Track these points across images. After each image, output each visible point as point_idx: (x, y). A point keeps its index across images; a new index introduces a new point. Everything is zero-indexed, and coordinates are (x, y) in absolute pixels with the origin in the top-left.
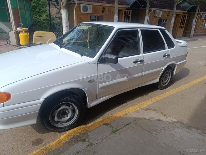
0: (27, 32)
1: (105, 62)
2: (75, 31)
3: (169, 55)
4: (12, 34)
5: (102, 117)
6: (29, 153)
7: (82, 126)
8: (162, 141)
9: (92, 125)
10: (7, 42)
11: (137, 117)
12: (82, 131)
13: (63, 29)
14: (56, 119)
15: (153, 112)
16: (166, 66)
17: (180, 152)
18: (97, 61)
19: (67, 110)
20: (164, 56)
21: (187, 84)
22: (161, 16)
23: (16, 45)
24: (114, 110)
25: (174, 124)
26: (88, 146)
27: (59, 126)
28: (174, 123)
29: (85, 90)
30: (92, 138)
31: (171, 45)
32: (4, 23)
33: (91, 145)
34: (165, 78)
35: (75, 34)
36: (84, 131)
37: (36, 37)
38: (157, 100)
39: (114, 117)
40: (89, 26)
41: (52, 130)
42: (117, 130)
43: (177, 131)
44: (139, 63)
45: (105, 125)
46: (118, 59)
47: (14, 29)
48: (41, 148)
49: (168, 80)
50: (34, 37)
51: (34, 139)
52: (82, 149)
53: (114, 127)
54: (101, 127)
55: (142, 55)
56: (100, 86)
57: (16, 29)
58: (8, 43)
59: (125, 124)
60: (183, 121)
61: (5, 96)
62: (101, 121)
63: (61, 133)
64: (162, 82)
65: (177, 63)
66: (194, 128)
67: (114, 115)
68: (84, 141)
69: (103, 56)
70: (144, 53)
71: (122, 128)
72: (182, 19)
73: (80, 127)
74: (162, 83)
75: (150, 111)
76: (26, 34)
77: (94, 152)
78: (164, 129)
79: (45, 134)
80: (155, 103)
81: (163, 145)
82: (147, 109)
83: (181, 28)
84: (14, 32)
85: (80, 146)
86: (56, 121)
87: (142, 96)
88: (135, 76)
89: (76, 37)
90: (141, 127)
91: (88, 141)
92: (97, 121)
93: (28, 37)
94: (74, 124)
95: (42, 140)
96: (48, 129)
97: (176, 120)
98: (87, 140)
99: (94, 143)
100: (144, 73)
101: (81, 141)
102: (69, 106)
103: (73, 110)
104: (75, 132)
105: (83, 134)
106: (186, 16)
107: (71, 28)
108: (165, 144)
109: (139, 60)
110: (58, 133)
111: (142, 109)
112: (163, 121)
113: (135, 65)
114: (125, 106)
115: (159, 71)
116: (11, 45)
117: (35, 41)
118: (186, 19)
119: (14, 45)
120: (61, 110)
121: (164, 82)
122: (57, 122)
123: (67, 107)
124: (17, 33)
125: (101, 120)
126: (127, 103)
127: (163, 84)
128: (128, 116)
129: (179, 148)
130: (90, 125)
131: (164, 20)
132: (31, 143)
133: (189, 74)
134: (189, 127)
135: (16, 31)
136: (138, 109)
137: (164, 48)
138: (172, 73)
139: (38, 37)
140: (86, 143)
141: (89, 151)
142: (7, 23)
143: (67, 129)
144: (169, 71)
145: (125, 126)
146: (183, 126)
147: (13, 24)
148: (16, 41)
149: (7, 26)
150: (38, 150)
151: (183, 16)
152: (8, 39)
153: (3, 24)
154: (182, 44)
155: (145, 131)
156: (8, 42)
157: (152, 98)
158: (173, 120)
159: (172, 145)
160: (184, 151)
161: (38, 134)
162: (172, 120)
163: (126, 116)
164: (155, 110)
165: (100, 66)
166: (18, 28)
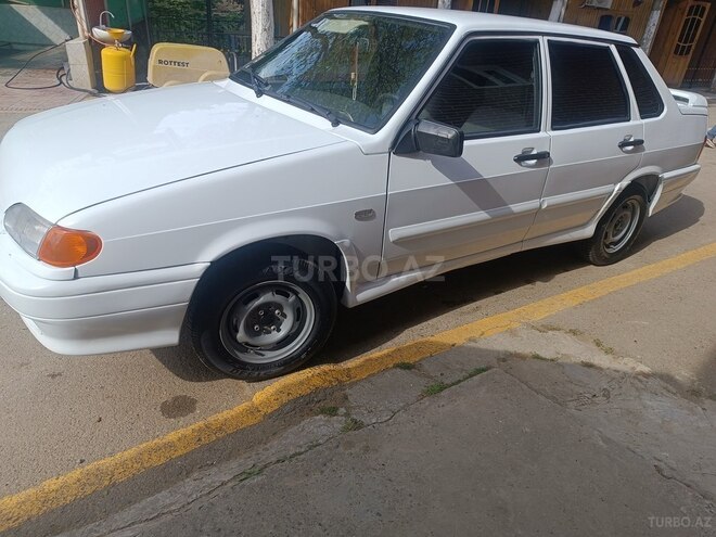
0: (127, 44)
1: (418, 150)
2: (294, 48)
3: (642, 142)
4: (76, 51)
5: (389, 343)
6: (154, 438)
7: (325, 367)
8: (596, 432)
9: (356, 367)
10: (60, 79)
11: (511, 349)
12: (325, 381)
13: (253, 41)
14: (241, 336)
15: (569, 337)
16: (625, 183)
17: (659, 470)
18: (388, 145)
19: (280, 307)
20: (623, 145)
21: (690, 253)
22: (609, 7)
23: (90, 89)
24: (430, 322)
25: (640, 381)
26: (346, 429)
27: (251, 358)
28: (640, 377)
29: (342, 243)
30: (359, 407)
31: (651, 105)
32: (47, 9)
33: (357, 425)
34: (616, 226)
35: (291, 61)
36: (330, 382)
37: (160, 62)
38: (581, 300)
39: (432, 343)
40: (363, 23)
41: (229, 369)
42: (442, 388)
43: (648, 403)
44: (534, 162)
45: (401, 368)
46: (466, 143)
47: (83, 30)
48: (193, 427)
49: (627, 233)
50: (152, 62)
51: (165, 397)
52: (326, 438)
53: (432, 377)
54: (387, 374)
55: (547, 137)
56: (394, 234)
57: (90, 30)
58: (61, 82)
59: (471, 369)
60: (673, 373)
61: (81, 244)
62: (388, 355)
63: (256, 385)
64: (606, 237)
65: (666, 175)
66: (710, 398)
67: (432, 339)
68: (332, 412)
69: (412, 126)
70: (553, 129)
71: (460, 381)
72: (687, 21)
73: (317, 370)
74: (604, 244)
75: (557, 333)
76: (124, 52)
77: (367, 449)
78: (604, 395)
79: (203, 384)
80: (575, 308)
81: (601, 443)
82: (546, 328)
83: (681, 54)
84: (84, 43)
85: (319, 427)
86: (240, 344)
87: (529, 281)
88: (517, 207)
89: (295, 71)
90: (526, 384)
91: (347, 415)
92: (375, 353)
93: (133, 63)
94: (300, 355)
95: (194, 402)
96: (215, 368)
97: (646, 369)
98: (342, 410)
99: (366, 421)
100: (547, 202)
101: (323, 411)
102: (288, 296)
103: (298, 309)
104: (301, 383)
105: (328, 391)
106: (704, 9)
107: (281, 35)
108: (607, 440)
109: (534, 152)
110: (243, 384)
111: (528, 324)
112: (600, 369)
113: (518, 169)
114: (469, 313)
115: (600, 199)
116: (72, 88)
117: (154, 78)
118: (703, 20)
119: (84, 91)
120: (259, 308)
121: (611, 239)
122: (244, 347)
123: (278, 298)
124: (95, 47)
125: (386, 351)
126: (478, 303)
127: (608, 247)
128: (482, 344)
129: (655, 458)
130: (351, 363)
131: (619, 19)
132: (159, 409)
133: (701, 218)
134: (693, 393)
135: (90, 39)
136: (515, 325)
137: (625, 116)
138: (644, 210)
139: (166, 63)
140: (340, 418)
141: (350, 444)
142: (57, 11)
143: (274, 371)
144: (635, 200)
145: (471, 376)
146: (671, 388)
147: (80, 13)
148: (91, 76)
149: (56, 22)
150: (182, 431)
151: (692, 7)
152: (60, 67)
153: (43, 12)
154: (690, 104)
155: (539, 396)
156: (64, 79)
157: (565, 291)
158: (638, 369)
159: (631, 446)
160: (672, 469)
161: (179, 381)
162: (633, 368)
163: (472, 344)
164: (574, 332)
165: (400, 162)
166: (95, 30)
